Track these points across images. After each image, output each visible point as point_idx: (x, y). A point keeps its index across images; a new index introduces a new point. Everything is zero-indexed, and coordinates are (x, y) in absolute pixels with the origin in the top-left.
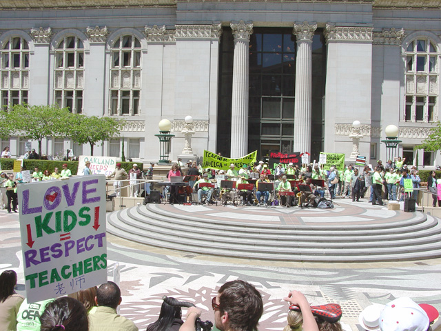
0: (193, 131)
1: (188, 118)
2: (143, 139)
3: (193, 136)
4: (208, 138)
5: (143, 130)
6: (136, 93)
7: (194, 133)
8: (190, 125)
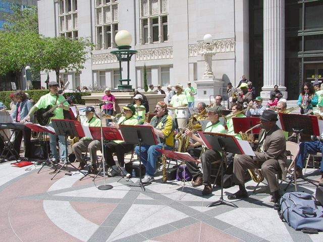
0: (214, 51)
1: (207, 37)
2: (171, 66)
3: (214, 57)
4: (235, 59)
5: (172, 56)
6: (164, 19)
7: (214, 54)
8: (209, 45)
